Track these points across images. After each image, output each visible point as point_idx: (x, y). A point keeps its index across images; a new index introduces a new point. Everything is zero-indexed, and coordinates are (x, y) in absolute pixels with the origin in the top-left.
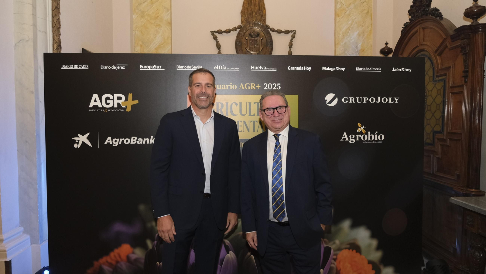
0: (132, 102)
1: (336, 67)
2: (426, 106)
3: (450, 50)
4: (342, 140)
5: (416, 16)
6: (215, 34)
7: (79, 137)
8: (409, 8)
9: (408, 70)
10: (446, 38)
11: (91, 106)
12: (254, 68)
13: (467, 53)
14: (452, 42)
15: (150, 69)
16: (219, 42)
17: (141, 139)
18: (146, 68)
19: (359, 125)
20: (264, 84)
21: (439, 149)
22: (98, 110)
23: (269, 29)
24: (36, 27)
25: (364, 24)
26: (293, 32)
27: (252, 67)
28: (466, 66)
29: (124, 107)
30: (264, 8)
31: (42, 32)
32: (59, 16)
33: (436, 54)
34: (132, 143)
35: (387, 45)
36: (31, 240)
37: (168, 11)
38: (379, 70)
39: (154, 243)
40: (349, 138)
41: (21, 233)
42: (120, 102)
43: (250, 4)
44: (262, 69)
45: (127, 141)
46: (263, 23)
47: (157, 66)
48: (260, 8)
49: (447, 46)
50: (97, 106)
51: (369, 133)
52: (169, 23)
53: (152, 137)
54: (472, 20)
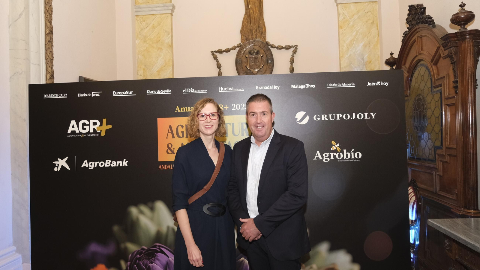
0: (106, 127)
1: (306, 85)
2: (426, 119)
3: (444, 59)
4: (315, 159)
5: (413, 24)
6: (215, 53)
7: (58, 161)
8: (407, 17)
9: (385, 84)
10: (440, 47)
11: (69, 132)
12: (221, 89)
13: (455, 62)
14: (445, 50)
15: (122, 95)
16: (219, 62)
17: (115, 162)
18: (119, 95)
19: (333, 143)
20: (232, 105)
21: (440, 165)
22: (76, 136)
23: (269, 45)
24: (29, 60)
25: (369, 34)
26: (294, 47)
27: (219, 89)
28: (455, 76)
29: (99, 131)
30: (264, 25)
31: (35, 64)
32: (52, 48)
33: (432, 64)
34: (106, 166)
35: (392, 56)
36: (22, 259)
37: (169, 34)
38: (353, 85)
39: (128, 264)
40: (323, 157)
41: (14, 252)
42: (95, 127)
43: (250, 22)
44: (230, 90)
45: (102, 164)
46: (264, 40)
47: (129, 92)
48: (260, 25)
49: (441, 56)
50: (75, 131)
51: (345, 151)
52: (170, 46)
53: (125, 160)
54: (459, 27)
